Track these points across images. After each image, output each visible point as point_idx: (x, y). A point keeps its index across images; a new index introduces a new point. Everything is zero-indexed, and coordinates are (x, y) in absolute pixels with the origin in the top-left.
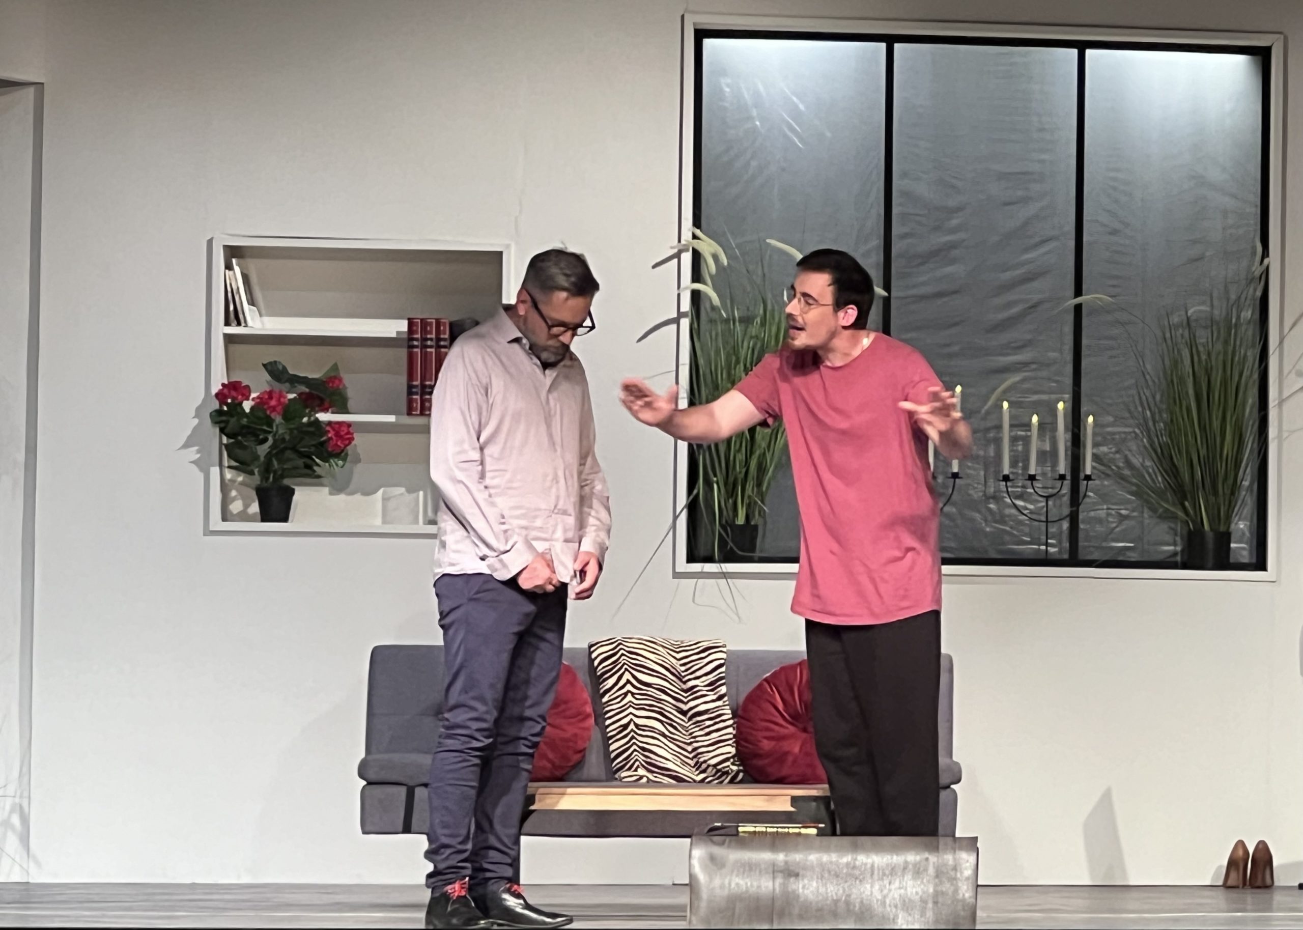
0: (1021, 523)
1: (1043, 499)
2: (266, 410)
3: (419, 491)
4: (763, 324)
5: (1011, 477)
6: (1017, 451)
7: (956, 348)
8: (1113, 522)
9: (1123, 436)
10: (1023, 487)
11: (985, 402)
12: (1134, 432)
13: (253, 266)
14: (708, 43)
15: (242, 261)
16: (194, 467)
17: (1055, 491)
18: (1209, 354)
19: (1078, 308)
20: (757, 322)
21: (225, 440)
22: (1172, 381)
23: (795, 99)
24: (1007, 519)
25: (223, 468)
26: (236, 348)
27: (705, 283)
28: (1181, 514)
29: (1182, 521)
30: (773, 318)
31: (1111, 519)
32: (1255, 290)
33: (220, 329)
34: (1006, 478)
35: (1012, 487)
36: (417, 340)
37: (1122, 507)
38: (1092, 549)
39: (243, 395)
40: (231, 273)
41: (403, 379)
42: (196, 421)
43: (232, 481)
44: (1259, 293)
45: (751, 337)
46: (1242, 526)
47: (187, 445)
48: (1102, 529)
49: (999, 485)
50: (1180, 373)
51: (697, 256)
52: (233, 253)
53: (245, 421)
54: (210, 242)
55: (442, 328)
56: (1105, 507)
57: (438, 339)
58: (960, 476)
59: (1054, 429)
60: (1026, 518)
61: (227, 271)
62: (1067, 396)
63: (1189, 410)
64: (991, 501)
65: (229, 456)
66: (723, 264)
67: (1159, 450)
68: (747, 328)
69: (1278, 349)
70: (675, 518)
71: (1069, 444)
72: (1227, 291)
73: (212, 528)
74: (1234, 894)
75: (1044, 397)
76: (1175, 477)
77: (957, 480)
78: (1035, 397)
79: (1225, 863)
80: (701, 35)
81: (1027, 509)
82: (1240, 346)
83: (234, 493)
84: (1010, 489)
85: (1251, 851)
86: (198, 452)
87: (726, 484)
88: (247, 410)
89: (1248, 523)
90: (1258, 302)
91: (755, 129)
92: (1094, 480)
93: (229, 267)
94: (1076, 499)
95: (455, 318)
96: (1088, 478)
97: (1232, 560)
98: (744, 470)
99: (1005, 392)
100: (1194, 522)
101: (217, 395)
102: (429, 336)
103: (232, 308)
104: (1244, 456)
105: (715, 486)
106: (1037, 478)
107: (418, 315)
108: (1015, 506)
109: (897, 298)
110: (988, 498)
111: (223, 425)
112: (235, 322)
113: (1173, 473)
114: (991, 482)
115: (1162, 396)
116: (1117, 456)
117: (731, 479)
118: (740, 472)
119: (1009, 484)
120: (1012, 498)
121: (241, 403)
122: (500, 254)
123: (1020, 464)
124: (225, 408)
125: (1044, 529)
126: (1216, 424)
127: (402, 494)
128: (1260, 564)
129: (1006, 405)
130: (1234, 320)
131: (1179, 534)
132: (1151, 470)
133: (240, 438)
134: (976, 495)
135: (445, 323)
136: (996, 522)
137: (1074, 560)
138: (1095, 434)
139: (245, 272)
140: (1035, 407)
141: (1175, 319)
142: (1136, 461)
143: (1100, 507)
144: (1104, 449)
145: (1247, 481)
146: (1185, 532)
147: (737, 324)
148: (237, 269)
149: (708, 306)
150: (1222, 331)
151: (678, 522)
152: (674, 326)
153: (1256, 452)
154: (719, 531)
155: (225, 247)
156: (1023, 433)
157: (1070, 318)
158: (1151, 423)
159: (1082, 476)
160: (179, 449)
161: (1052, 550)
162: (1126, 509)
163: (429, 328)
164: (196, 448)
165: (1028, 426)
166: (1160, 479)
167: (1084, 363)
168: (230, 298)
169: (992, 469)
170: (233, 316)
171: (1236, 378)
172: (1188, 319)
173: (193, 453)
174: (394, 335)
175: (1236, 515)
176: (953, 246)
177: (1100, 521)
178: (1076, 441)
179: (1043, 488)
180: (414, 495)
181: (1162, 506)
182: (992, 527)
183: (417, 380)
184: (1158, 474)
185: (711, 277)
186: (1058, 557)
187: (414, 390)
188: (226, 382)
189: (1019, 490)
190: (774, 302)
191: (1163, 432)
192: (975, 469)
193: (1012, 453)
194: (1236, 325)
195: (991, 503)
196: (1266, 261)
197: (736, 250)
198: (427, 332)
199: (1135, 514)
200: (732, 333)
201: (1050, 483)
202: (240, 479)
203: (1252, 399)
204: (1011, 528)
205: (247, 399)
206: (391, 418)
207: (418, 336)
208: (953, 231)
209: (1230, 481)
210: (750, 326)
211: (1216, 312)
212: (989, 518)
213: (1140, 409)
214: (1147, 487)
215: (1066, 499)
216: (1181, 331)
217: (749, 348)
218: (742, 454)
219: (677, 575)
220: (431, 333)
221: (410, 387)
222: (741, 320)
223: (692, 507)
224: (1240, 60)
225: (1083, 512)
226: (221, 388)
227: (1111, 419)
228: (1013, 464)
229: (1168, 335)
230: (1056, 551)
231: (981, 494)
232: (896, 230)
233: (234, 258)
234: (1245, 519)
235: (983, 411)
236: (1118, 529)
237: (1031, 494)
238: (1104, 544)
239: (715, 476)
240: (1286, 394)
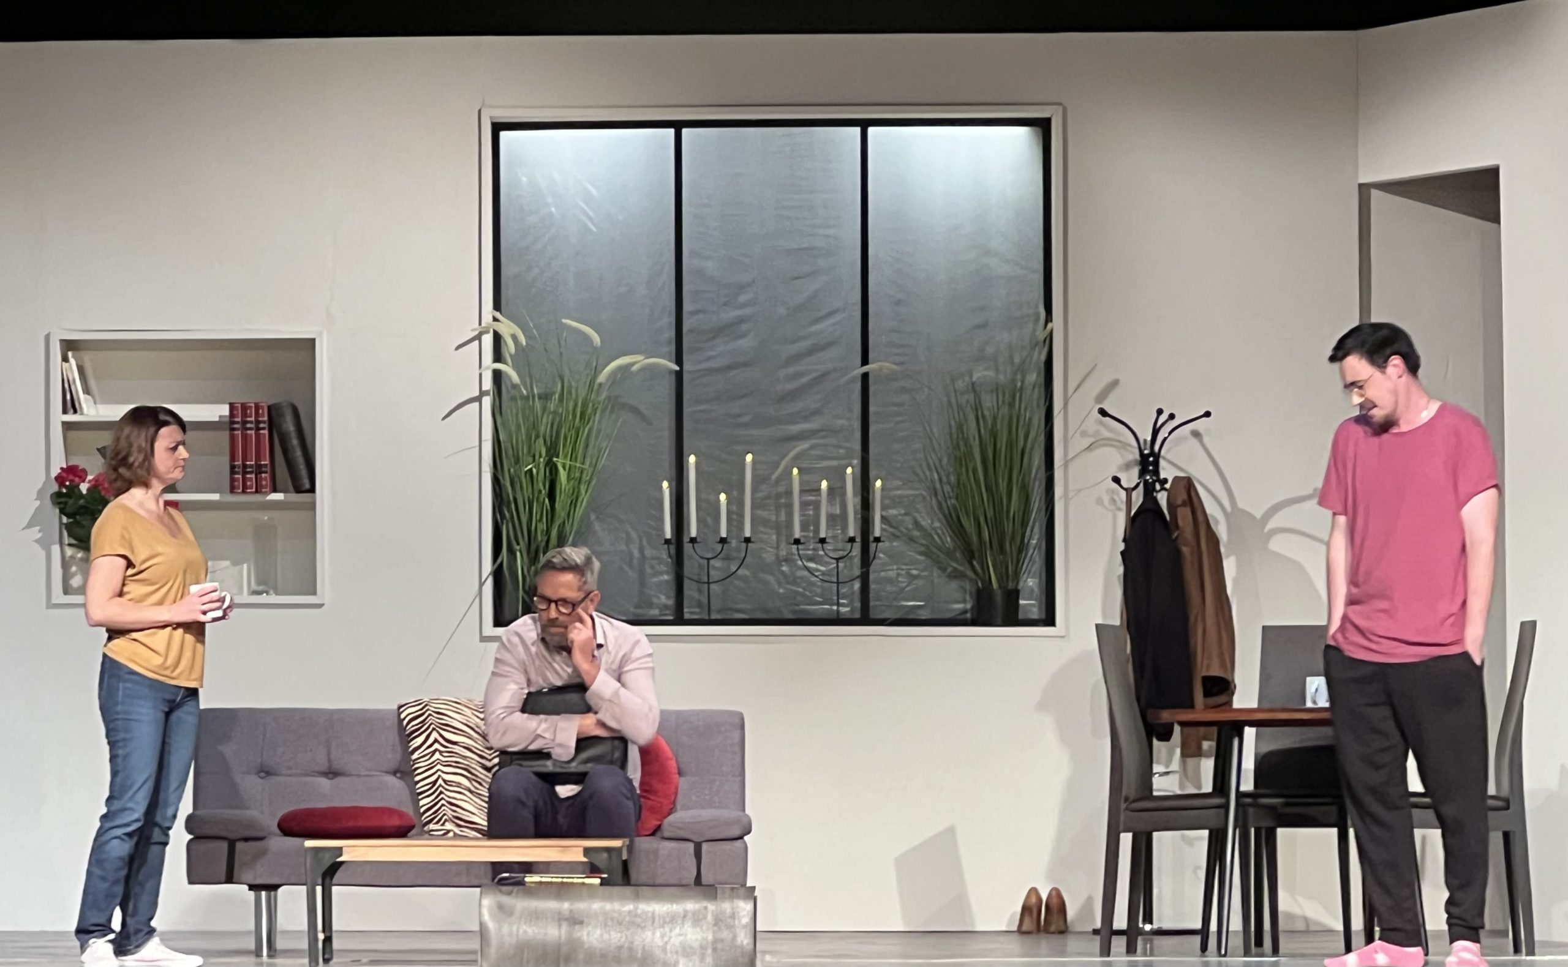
0: (813, 584)
1: (834, 561)
2: (99, 492)
3: (242, 564)
4: (561, 399)
5: (802, 541)
6: (809, 515)
7: (746, 419)
8: (904, 582)
9: (911, 498)
10: (814, 549)
11: (777, 467)
12: (921, 495)
13: (87, 358)
14: (504, 135)
15: (77, 353)
16: (35, 544)
17: (845, 553)
18: (995, 418)
19: (865, 377)
20: (555, 399)
21: (65, 520)
22: (958, 445)
23: (590, 187)
24: (799, 580)
25: (64, 546)
26: (72, 434)
27: (505, 363)
28: (970, 573)
29: (971, 580)
30: (571, 394)
31: (900, 579)
32: (1040, 353)
33: (59, 417)
34: (797, 542)
35: (803, 550)
36: (237, 423)
37: (912, 567)
38: (883, 608)
39: (80, 477)
40: (67, 364)
41: (226, 460)
42: (38, 503)
43: (72, 557)
44: (1043, 357)
45: (552, 413)
46: (1031, 584)
47: (30, 525)
48: (894, 589)
49: (791, 548)
50: (965, 435)
51: (497, 338)
52: (69, 346)
53: (82, 502)
54: (47, 338)
55: (261, 411)
56: (895, 567)
57: (258, 422)
58: (752, 540)
59: (843, 494)
60: (818, 579)
61: (64, 363)
62: (856, 462)
63: (975, 471)
64: (783, 563)
65: (70, 535)
66: (522, 344)
67: (946, 512)
68: (547, 403)
69: (1063, 411)
70: (481, 584)
71: (859, 507)
72: (1011, 357)
73: (54, 601)
74: (1028, 939)
75: (835, 463)
76: (963, 538)
77: (750, 545)
78: (825, 464)
79: (1019, 909)
80: (498, 128)
81: (818, 570)
82: (1026, 409)
83: (74, 569)
84: (801, 552)
85: (1044, 897)
86: (40, 531)
87: (528, 553)
88: (84, 492)
89: (1037, 581)
90: (1042, 366)
91: (551, 215)
92: (883, 541)
93: (65, 359)
94: (866, 560)
95: (271, 402)
96: (877, 540)
97: (1021, 616)
98: (545, 538)
99: (796, 458)
100: (983, 582)
101: (57, 478)
102: (249, 419)
103: (68, 397)
104: (1032, 514)
105: (518, 554)
106: (827, 540)
107: (238, 400)
108: (806, 568)
109: (690, 372)
110: (779, 561)
111: (62, 506)
112: (72, 411)
113: (961, 534)
114: (783, 545)
115: (949, 459)
116: (907, 518)
117: (533, 547)
118: (541, 541)
119: (800, 547)
120: (803, 561)
121: (79, 485)
122: (313, 341)
123: (812, 528)
124: (64, 491)
125: (835, 588)
126: (1003, 486)
127: (226, 568)
128: (1049, 620)
129: (795, 471)
130: (1019, 384)
131: (968, 592)
132: (940, 532)
133: (78, 517)
134: (769, 557)
135: (262, 408)
136: (788, 583)
137: (865, 619)
138: (883, 498)
139: (80, 364)
140: (825, 473)
141: (960, 385)
142: (925, 522)
143: (890, 567)
144: (893, 512)
145: (1035, 538)
146: (974, 590)
147: (537, 399)
148: (72, 361)
149: (509, 385)
150: (1007, 395)
151: (484, 588)
152: (477, 404)
153: (1043, 512)
154: (523, 598)
155: (62, 341)
156: (813, 498)
157: (858, 386)
158: (938, 486)
159: (871, 539)
160: (24, 529)
161: (843, 610)
162: (915, 569)
163: (248, 411)
164: (38, 528)
165: (819, 490)
166: (949, 539)
167: (873, 429)
168: (67, 389)
169: (784, 532)
170: (70, 405)
171: (1021, 443)
172: (973, 384)
173: (35, 533)
174: (217, 419)
175: (1024, 573)
176: (741, 321)
177: (889, 581)
178: (866, 505)
179: (835, 550)
180: (238, 568)
181: (952, 566)
182: (785, 588)
183: (239, 461)
184: (947, 534)
185: (511, 355)
186: (849, 616)
187: (236, 469)
188: (65, 466)
189: (810, 552)
190: (571, 379)
191: (951, 494)
192: (768, 534)
193: (802, 518)
194: (1021, 388)
195: (783, 566)
196: (1050, 325)
197: (535, 331)
198: (247, 417)
199: (923, 574)
200: (532, 409)
201: (840, 546)
202: (80, 555)
203: (1037, 458)
204: (804, 589)
205: (84, 481)
206: (215, 497)
207: (239, 419)
208: (743, 306)
209: (1018, 541)
210: (549, 402)
211: (1001, 377)
212: (782, 580)
213: (928, 473)
214: (935, 546)
215: (857, 561)
216: (966, 396)
217: (547, 423)
218: (543, 524)
219: (484, 639)
220: (251, 417)
221: (233, 467)
222: (540, 398)
223: (498, 575)
224: (1022, 133)
225: (874, 572)
226: (59, 471)
227: (900, 483)
228: (804, 527)
229: (953, 400)
230: (848, 611)
231: (773, 558)
232: (687, 306)
233: (69, 350)
234: (1031, 578)
235: (774, 477)
236: (907, 589)
237: (821, 556)
238: (895, 603)
239: (518, 544)
240: (1070, 456)
